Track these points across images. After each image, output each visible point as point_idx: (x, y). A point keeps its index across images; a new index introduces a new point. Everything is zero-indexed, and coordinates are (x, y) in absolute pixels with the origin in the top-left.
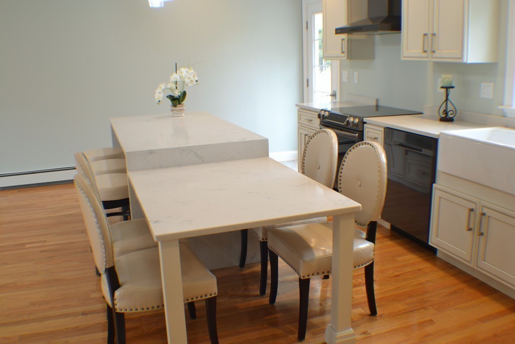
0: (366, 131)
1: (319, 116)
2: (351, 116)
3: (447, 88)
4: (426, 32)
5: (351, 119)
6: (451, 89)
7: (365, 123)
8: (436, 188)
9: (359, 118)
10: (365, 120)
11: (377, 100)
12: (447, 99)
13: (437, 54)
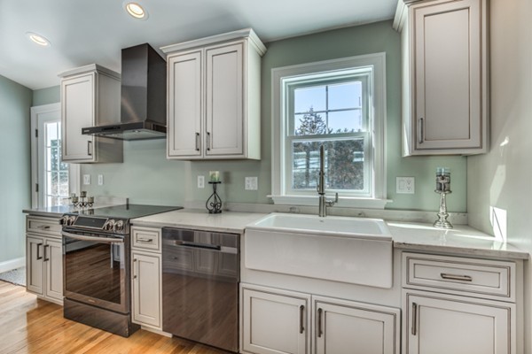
0: (134, 233)
1: (62, 222)
2: (111, 219)
3: (214, 183)
4: (199, 132)
5: (113, 223)
6: (218, 185)
7: (132, 224)
8: (244, 288)
9: (124, 220)
10: (132, 221)
11: (128, 200)
12: (215, 192)
13: (212, 152)
